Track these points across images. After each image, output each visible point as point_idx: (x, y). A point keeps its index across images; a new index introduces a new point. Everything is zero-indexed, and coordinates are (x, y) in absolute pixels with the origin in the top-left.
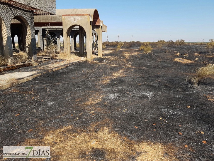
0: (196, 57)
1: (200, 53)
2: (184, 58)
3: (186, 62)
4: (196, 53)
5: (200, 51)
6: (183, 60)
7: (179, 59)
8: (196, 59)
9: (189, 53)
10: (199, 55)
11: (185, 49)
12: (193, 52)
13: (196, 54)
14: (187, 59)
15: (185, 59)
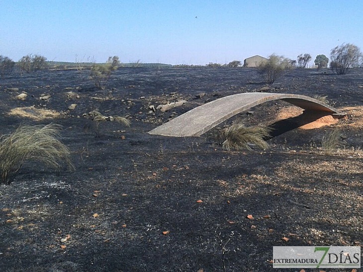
0: (72, 101)
1: (79, 91)
2: (41, 104)
3: (44, 117)
4: (69, 90)
5: (81, 86)
6: (38, 111)
7: (25, 110)
8: (70, 108)
9: (54, 93)
10: (78, 97)
11: (45, 80)
12: (61, 89)
13: (71, 92)
14: (48, 108)
15: (42, 107)
